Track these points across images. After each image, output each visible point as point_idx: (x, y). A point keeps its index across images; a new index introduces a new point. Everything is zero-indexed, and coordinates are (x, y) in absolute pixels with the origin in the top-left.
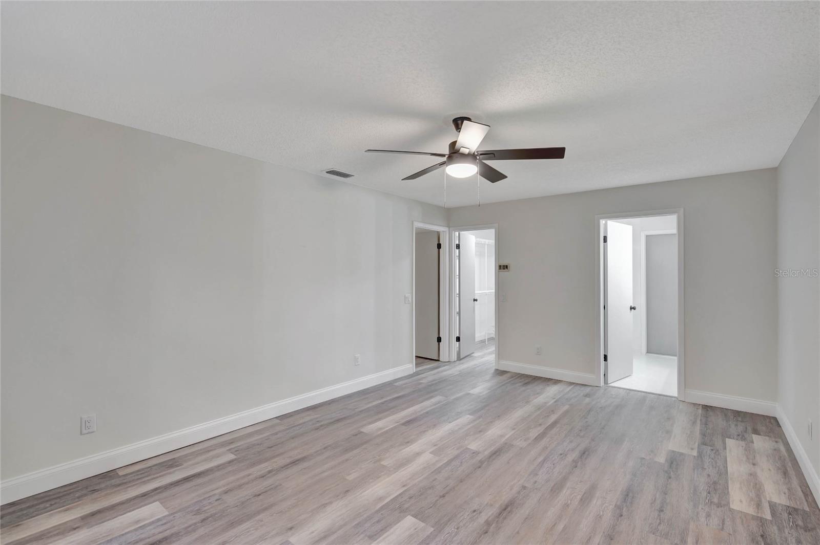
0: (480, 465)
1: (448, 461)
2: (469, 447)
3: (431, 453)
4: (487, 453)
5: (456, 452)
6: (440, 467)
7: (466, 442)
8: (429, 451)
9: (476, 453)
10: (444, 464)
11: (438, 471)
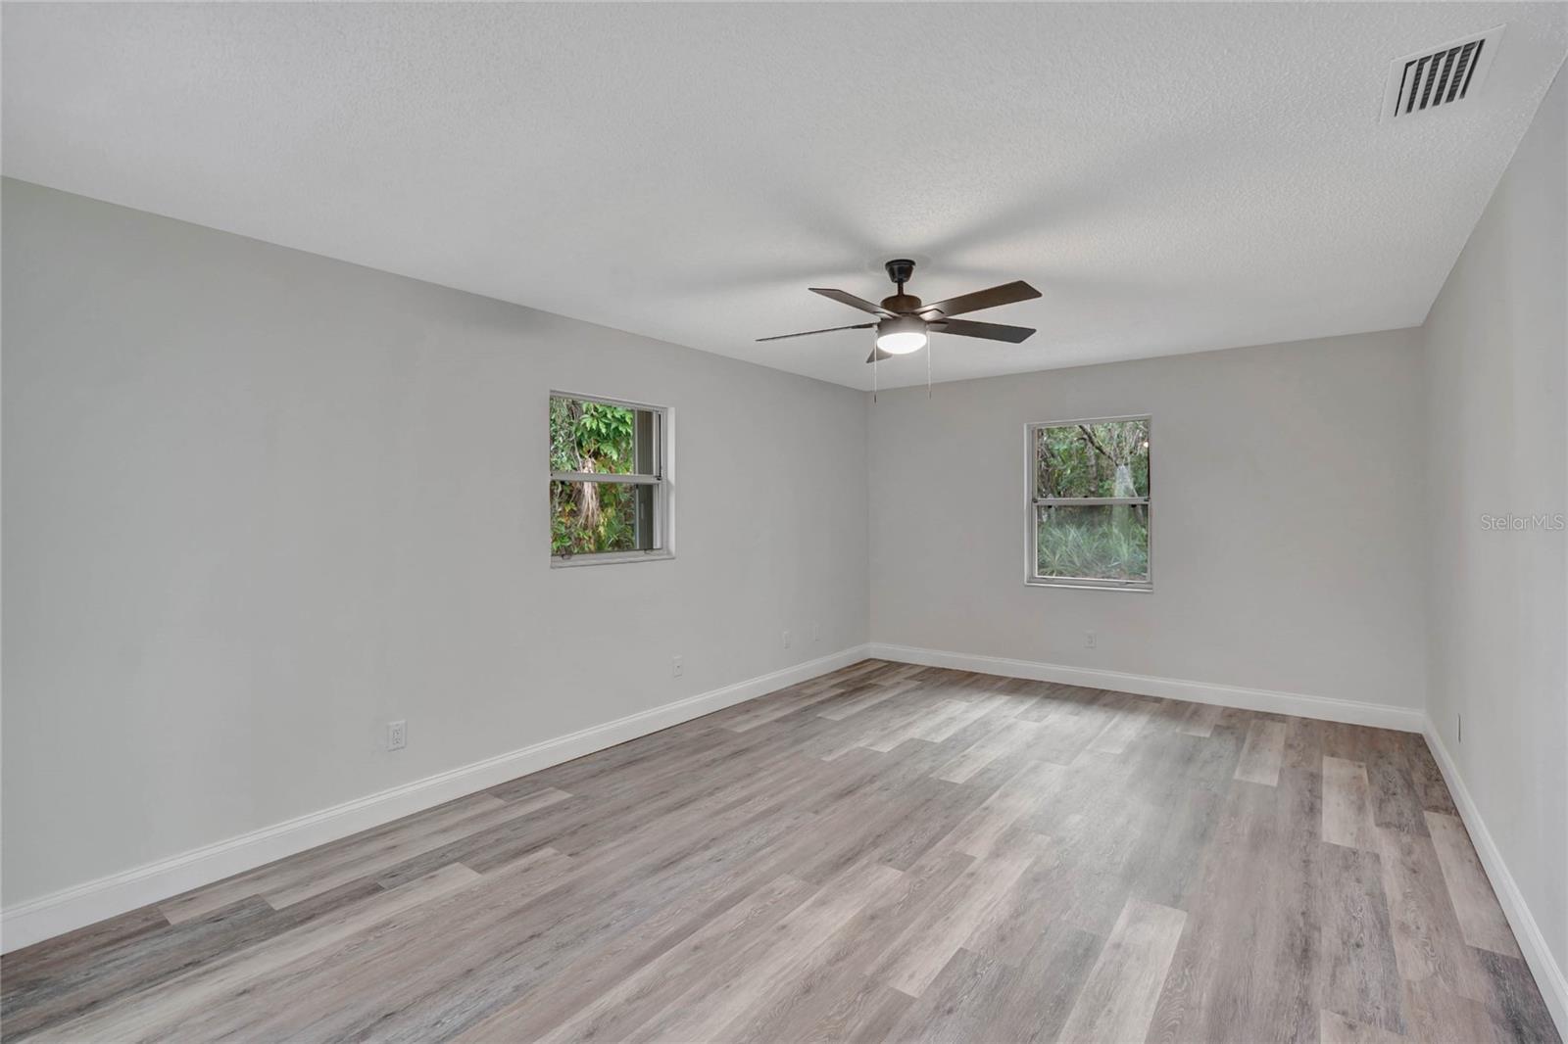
0: (877, 840)
1: (934, 844)
2: (901, 873)
3: (972, 859)
4: (864, 861)
5: (923, 861)
6: (946, 834)
7: (907, 885)
8: (977, 862)
9: (885, 860)
10: (940, 839)
11: (945, 830)
